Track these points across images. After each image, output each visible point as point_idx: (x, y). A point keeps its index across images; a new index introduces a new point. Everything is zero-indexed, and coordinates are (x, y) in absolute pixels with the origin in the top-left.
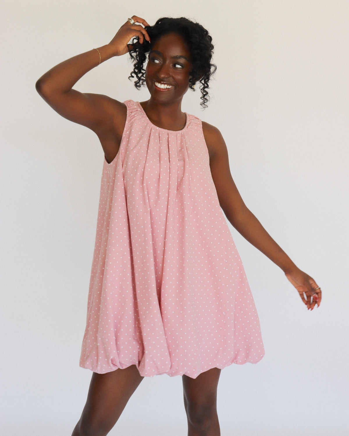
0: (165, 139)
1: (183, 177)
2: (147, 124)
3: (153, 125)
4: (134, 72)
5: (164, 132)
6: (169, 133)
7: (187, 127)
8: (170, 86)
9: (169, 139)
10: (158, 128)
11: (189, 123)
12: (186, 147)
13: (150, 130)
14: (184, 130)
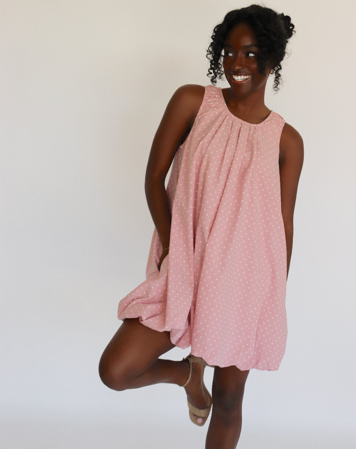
0: (237, 128)
1: (247, 168)
2: (224, 111)
3: (229, 112)
4: (211, 68)
5: (239, 121)
6: (243, 123)
7: (265, 123)
8: (246, 76)
9: (242, 129)
10: (233, 116)
11: (269, 119)
12: (257, 140)
13: (225, 116)
14: (259, 125)
